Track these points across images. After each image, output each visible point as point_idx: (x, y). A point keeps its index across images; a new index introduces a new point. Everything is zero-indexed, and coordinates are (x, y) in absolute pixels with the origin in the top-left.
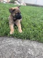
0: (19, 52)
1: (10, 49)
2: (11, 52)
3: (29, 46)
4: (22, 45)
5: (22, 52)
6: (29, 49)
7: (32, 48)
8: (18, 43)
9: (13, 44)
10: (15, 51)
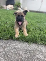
0: (26, 56)
1: (16, 52)
2: (17, 55)
3: (37, 50)
4: (29, 48)
5: (30, 56)
6: (37, 53)
7: (41, 52)
8: (24, 46)
9: (19, 47)
10: (22, 54)
